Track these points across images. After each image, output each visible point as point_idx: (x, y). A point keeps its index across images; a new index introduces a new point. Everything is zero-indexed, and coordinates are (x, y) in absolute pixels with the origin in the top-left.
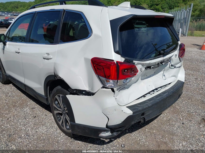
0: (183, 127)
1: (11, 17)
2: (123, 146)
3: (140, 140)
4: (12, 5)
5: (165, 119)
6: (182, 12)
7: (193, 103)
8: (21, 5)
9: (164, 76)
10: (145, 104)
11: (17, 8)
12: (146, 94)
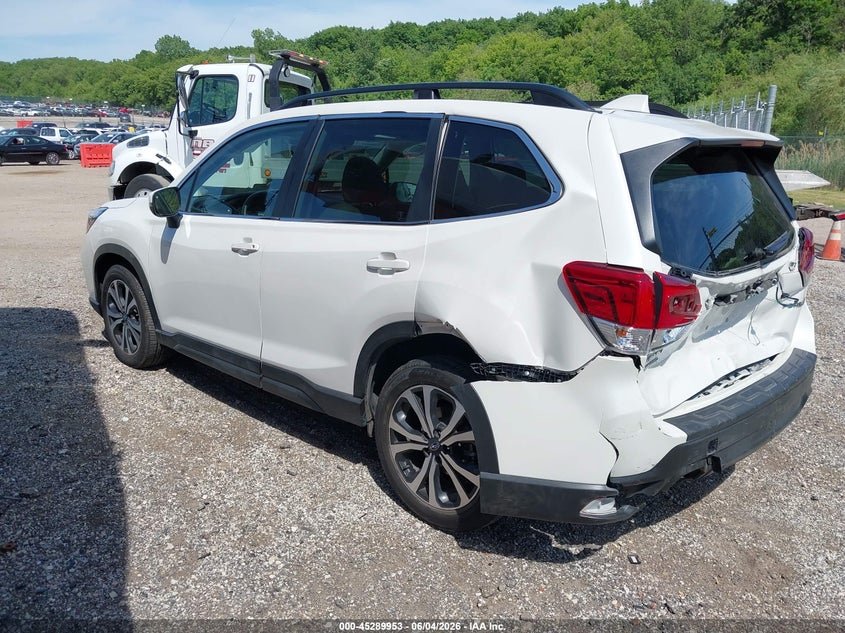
0: (815, 508)
1: (41, 120)
2: (635, 561)
3: (683, 544)
4: (45, 73)
5: (749, 484)
6: (735, 114)
7: (833, 437)
8: (80, 74)
9: (753, 332)
10: (718, 413)
11: (64, 83)
12: (710, 387)
